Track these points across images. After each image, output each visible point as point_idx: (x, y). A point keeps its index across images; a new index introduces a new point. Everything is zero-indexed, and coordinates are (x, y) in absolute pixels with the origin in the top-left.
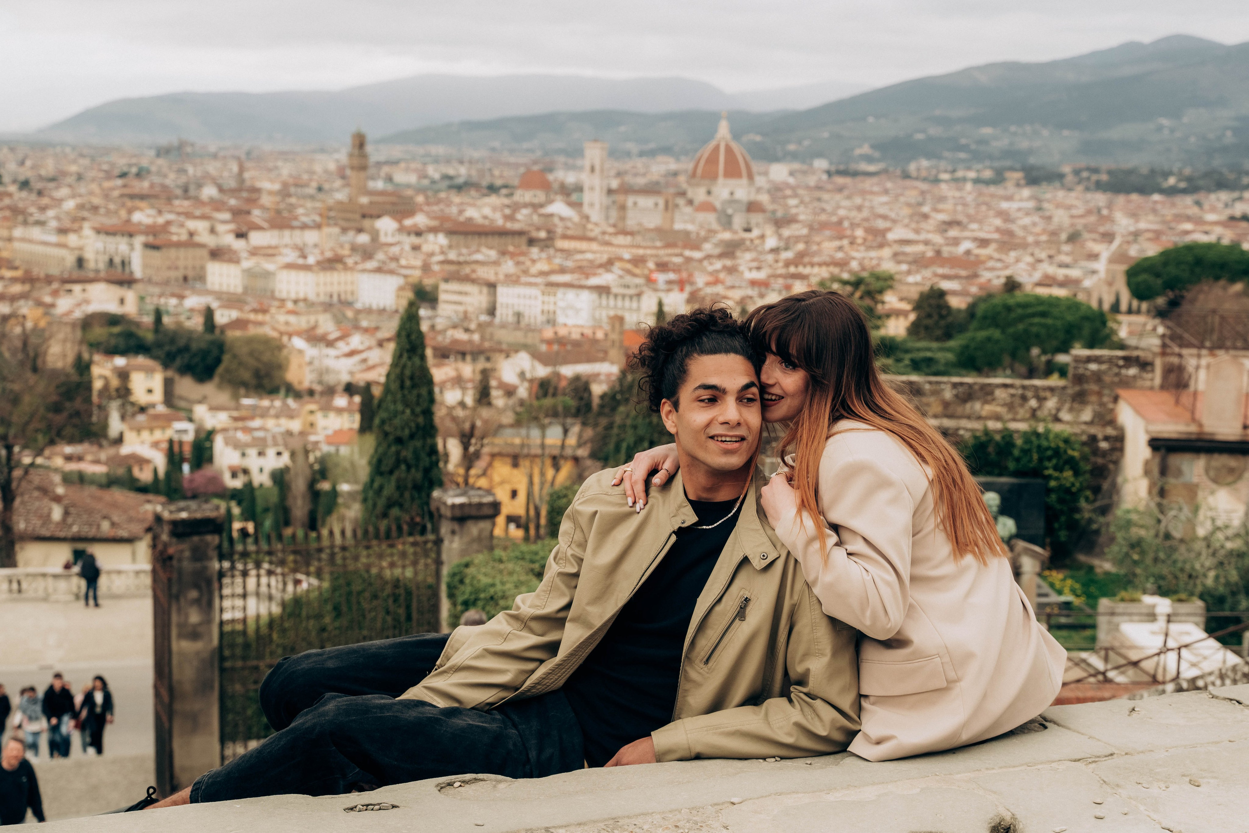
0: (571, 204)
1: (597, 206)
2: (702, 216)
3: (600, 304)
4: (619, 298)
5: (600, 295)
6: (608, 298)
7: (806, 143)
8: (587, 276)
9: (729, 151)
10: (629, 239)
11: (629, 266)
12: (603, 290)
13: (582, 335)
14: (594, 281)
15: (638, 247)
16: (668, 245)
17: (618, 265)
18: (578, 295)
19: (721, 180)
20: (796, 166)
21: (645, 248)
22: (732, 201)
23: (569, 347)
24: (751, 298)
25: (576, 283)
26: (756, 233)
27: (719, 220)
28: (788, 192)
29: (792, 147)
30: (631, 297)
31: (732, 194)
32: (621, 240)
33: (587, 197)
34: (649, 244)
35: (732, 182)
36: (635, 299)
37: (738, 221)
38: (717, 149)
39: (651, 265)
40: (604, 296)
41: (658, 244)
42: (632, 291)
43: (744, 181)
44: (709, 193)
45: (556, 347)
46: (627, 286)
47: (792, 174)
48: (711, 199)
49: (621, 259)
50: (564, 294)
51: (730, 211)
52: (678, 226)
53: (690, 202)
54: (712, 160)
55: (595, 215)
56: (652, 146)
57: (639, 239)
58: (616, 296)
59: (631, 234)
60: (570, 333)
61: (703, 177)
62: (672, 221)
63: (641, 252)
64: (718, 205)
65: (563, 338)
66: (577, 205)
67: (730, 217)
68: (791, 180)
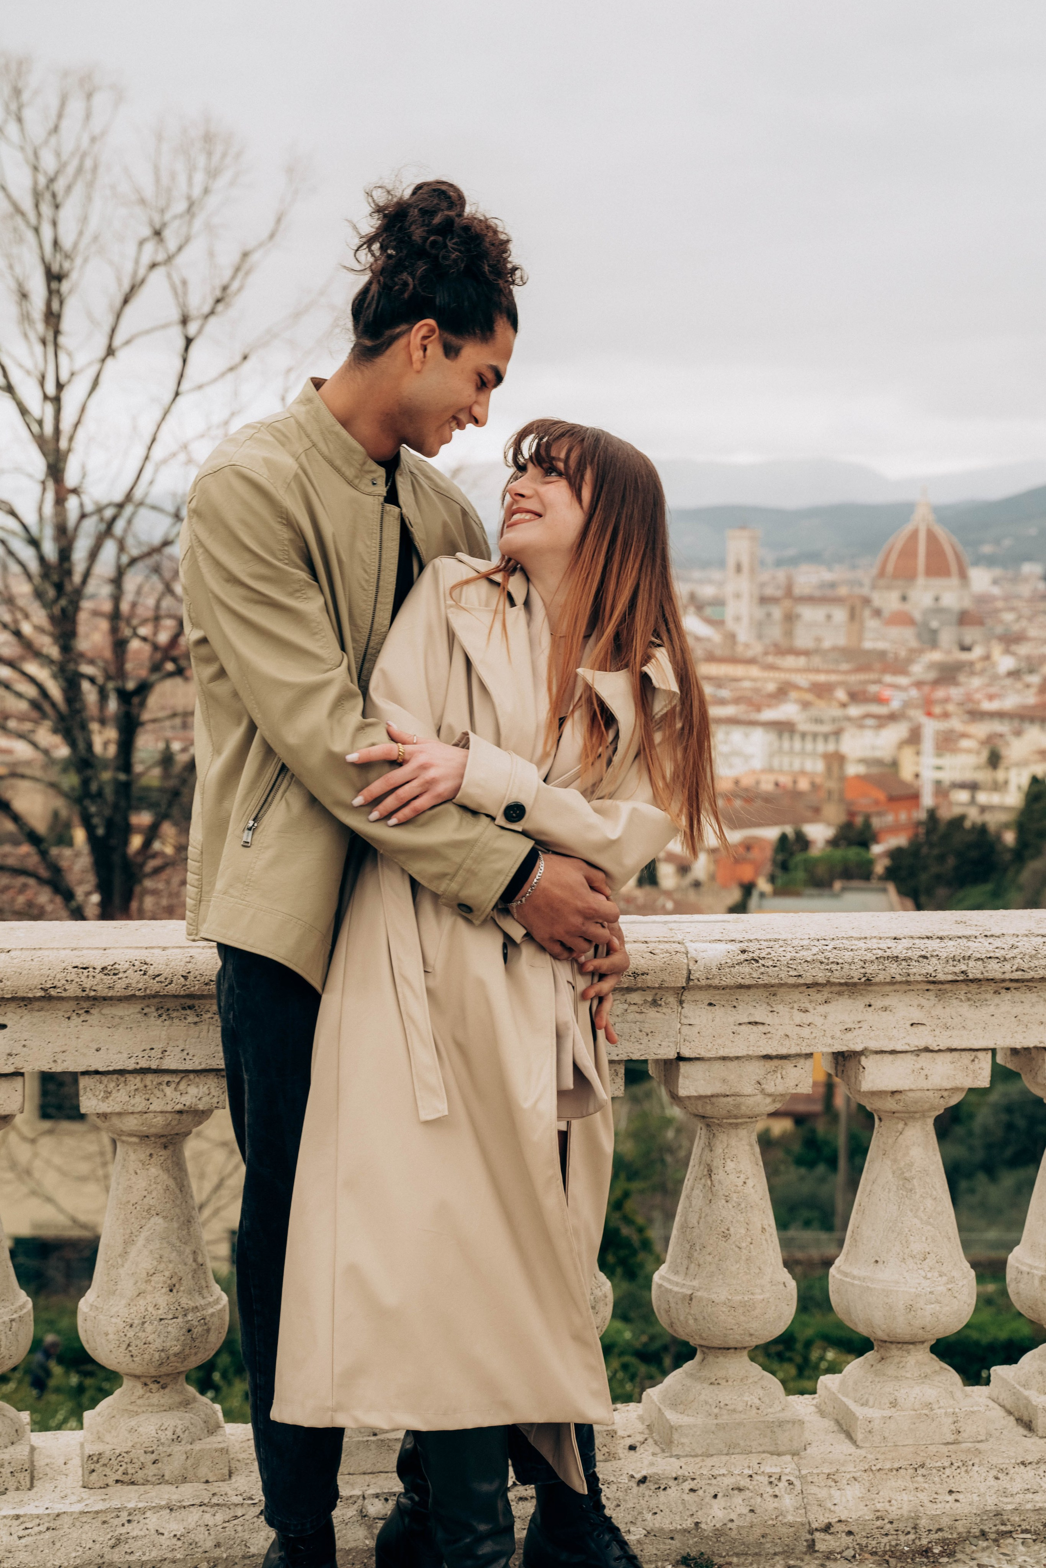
0: (709, 621)
1: (745, 621)
2: (895, 632)
3: (780, 748)
4: (809, 739)
5: (780, 736)
6: (791, 738)
7: (1007, 543)
8: (759, 709)
9: (932, 537)
10: (802, 661)
11: (809, 697)
12: (783, 728)
13: (777, 784)
14: (769, 715)
15: (818, 671)
16: (859, 669)
17: (793, 695)
18: (747, 735)
19: (921, 580)
20: (998, 572)
21: (828, 672)
22: (938, 611)
23: (759, 803)
24: (1001, 736)
25: (744, 717)
26: (978, 652)
27: (919, 636)
28: (1000, 604)
29: (987, 549)
30: (826, 737)
31: (937, 599)
32: (790, 661)
33: (730, 612)
34: (831, 667)
35: (938, 583)
36: (832, 739)
37: (947, 637)
38: (914, 535)
39: (841, 695)
40: (786, 736)
41: (845, 666)
42: (826, 728)
43: (955, 581)
44: (904, 598)
45: (738, 803)
46: (818, 721)
47: (995, 582)
48: (907, 607)
49: (797, 688)
50: (727, 733)
51: (934, 624)
52: (868, 645)
53: (877, 613)
54: (909, 551)
55: (744, 635)
56: (791, 552)
57: (816, 661)
58: (803, 735)
59: (806, 653)
60: (758, 783)
61: (895, 576)
62: (860, 639)
63: (822, 678)
64: (917, 616)
65: (746, 790)
66: (717, 623)
67: (934, 632)
68: (996, 591)
